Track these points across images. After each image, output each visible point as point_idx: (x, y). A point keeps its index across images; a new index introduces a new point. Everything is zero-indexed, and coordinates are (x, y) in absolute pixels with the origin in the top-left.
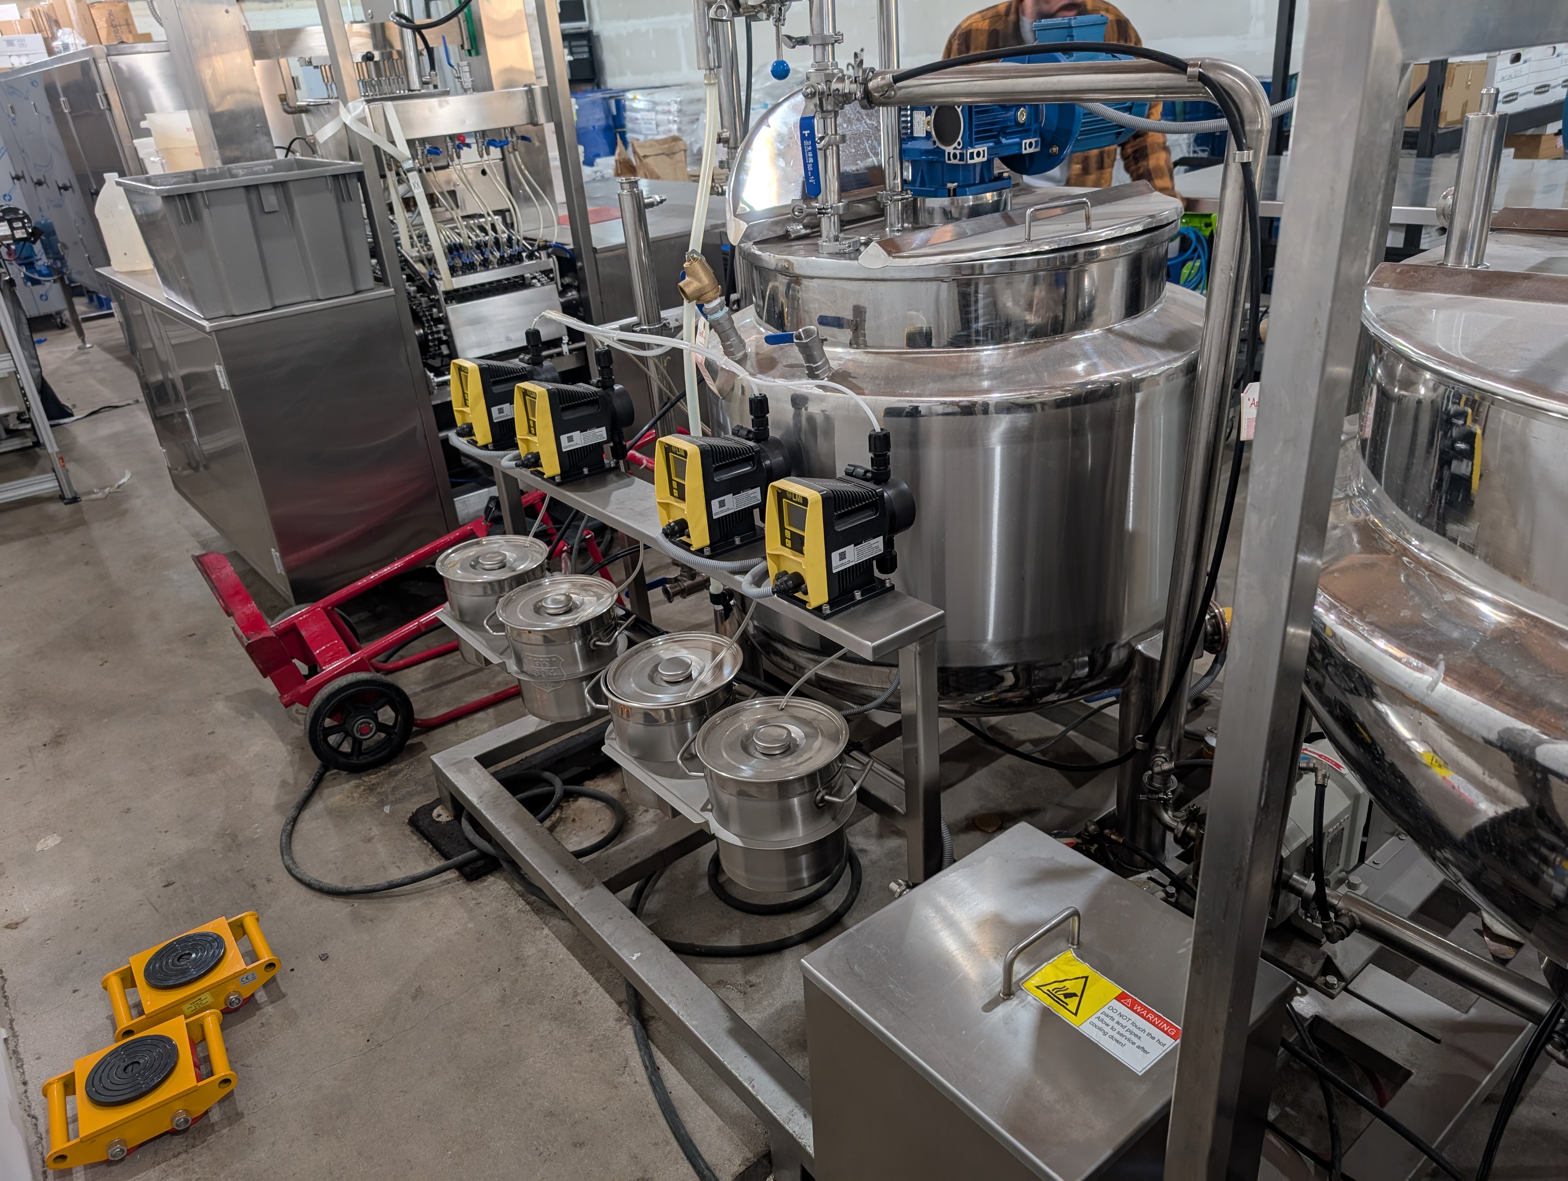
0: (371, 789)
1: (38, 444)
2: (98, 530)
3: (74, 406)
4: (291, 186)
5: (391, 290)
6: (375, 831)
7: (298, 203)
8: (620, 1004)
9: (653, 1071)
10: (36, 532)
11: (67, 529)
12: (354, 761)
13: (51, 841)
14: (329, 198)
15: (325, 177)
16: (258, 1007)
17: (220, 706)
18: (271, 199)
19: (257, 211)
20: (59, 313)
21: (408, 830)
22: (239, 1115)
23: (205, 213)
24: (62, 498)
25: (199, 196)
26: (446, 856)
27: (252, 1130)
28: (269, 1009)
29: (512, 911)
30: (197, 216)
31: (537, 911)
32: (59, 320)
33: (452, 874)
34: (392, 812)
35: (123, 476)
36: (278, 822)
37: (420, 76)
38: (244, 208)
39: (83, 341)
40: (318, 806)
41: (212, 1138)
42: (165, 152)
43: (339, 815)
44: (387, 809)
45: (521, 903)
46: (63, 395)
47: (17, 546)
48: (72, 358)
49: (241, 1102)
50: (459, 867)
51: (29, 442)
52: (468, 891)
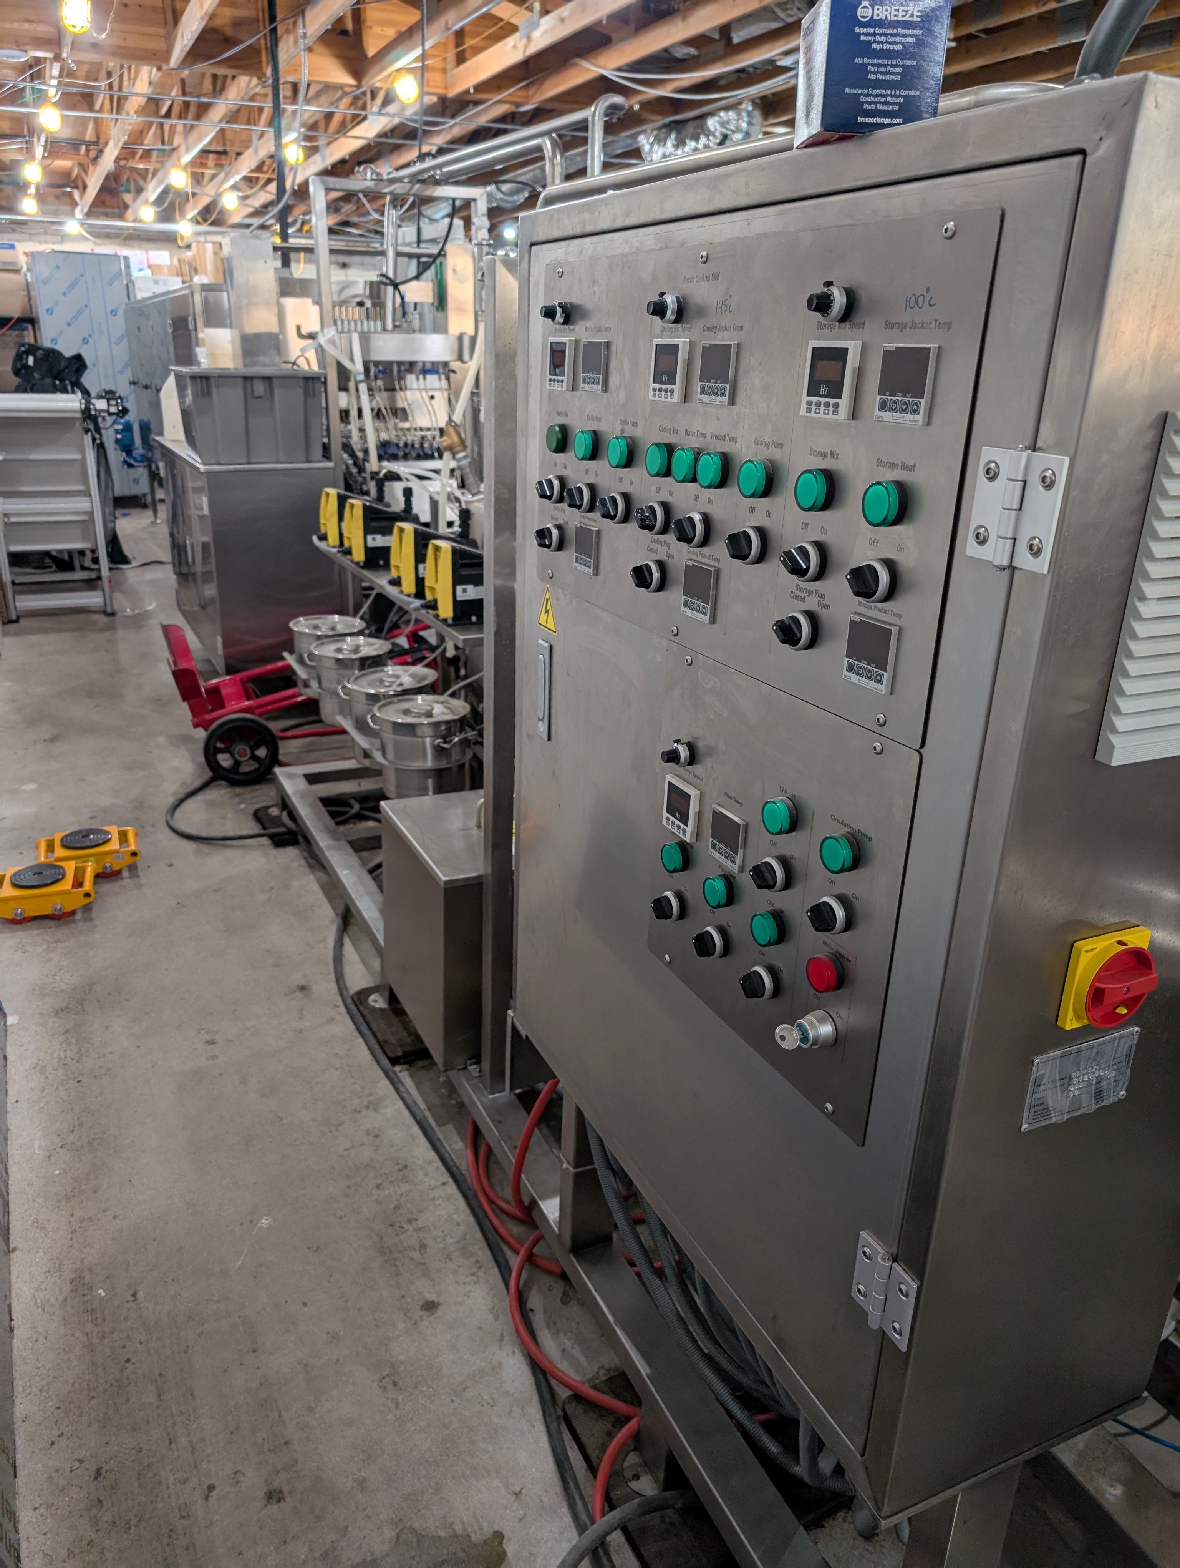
0: (238, 795)
1: (99, 578)
2: (120, 634)
3: (134, 558)
4: (275, 381)
5: (331, 465)
6: (230, 815)
7: (277, 392)
8: (337, 915)
9: (339, 945)
10: (80, 629)
11: (102, 630)
12: (231, 776)
13: (32, 786)
14: (299, 393)
15: (298, 378)
16: (122, 878)
17: (161, 740)
18: (260, 388)
19: (249, 396)
20: (144, 495)
21: (251, 817)
22: (91, 919)
23: (214, 391)
24: (105, 613)
25: (212, 380)
26: (264, 828)
27: (96, 926)
28: (128, 880)
29: (295, 865)
30: (209, 393)
31: (310, 866)
32: (143, 501)
33: (264, 841)
34: (245, 808)
35: (150, 604)
36: (171, 800)
37: (394, 320)
38: (240, 391)
39: (156, 517)
40: (200, 797)
41: (73, 925)
42: (211, 355)
43: (211, 804)
44: (242, 806)
45: (303, 862)
46: (127, 549)
47: (64, 635)
48: (144, 528)
49: (94, 914)
50: (272, 837)
51: (93, 575)
52: (274, 852)
